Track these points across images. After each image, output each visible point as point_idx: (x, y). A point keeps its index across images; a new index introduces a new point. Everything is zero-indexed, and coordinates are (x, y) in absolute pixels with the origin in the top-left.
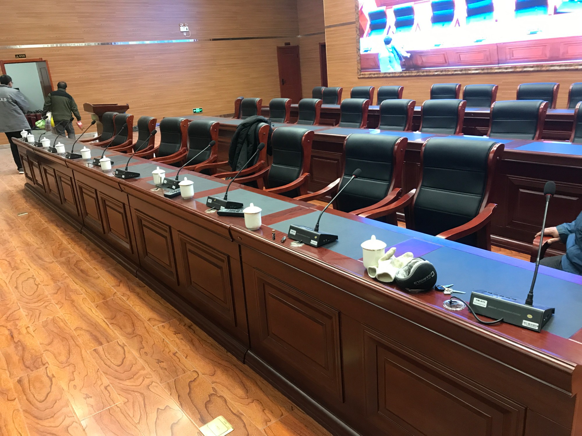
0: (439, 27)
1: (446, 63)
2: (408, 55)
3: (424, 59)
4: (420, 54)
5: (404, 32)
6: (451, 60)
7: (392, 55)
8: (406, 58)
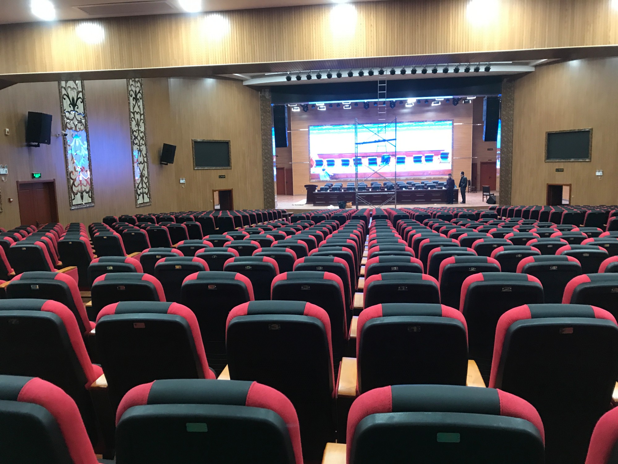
0: (344, 167)
1: (347, 177)
2: (333, 175)
3: (339, 176)
4: (338, 174)
5: (330, 167)
6: (349, 177)
7: (326, 174)
8: (332, 176)
